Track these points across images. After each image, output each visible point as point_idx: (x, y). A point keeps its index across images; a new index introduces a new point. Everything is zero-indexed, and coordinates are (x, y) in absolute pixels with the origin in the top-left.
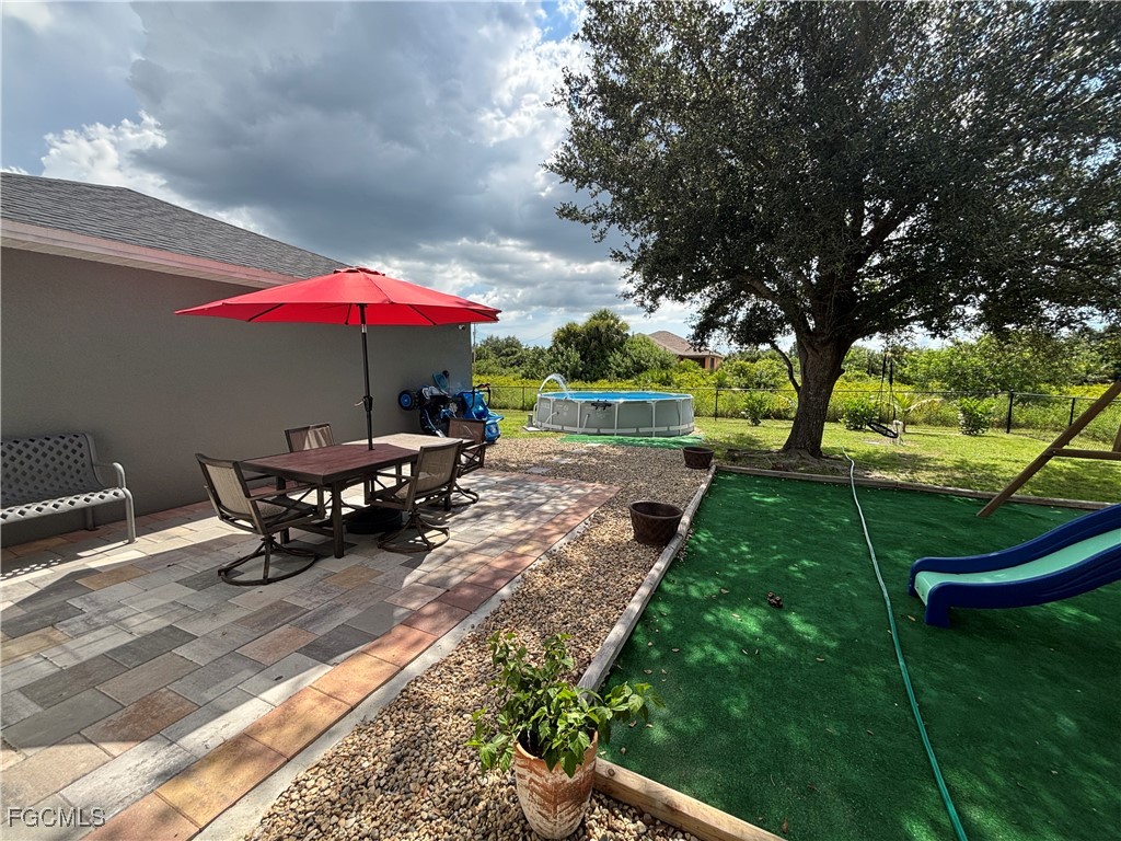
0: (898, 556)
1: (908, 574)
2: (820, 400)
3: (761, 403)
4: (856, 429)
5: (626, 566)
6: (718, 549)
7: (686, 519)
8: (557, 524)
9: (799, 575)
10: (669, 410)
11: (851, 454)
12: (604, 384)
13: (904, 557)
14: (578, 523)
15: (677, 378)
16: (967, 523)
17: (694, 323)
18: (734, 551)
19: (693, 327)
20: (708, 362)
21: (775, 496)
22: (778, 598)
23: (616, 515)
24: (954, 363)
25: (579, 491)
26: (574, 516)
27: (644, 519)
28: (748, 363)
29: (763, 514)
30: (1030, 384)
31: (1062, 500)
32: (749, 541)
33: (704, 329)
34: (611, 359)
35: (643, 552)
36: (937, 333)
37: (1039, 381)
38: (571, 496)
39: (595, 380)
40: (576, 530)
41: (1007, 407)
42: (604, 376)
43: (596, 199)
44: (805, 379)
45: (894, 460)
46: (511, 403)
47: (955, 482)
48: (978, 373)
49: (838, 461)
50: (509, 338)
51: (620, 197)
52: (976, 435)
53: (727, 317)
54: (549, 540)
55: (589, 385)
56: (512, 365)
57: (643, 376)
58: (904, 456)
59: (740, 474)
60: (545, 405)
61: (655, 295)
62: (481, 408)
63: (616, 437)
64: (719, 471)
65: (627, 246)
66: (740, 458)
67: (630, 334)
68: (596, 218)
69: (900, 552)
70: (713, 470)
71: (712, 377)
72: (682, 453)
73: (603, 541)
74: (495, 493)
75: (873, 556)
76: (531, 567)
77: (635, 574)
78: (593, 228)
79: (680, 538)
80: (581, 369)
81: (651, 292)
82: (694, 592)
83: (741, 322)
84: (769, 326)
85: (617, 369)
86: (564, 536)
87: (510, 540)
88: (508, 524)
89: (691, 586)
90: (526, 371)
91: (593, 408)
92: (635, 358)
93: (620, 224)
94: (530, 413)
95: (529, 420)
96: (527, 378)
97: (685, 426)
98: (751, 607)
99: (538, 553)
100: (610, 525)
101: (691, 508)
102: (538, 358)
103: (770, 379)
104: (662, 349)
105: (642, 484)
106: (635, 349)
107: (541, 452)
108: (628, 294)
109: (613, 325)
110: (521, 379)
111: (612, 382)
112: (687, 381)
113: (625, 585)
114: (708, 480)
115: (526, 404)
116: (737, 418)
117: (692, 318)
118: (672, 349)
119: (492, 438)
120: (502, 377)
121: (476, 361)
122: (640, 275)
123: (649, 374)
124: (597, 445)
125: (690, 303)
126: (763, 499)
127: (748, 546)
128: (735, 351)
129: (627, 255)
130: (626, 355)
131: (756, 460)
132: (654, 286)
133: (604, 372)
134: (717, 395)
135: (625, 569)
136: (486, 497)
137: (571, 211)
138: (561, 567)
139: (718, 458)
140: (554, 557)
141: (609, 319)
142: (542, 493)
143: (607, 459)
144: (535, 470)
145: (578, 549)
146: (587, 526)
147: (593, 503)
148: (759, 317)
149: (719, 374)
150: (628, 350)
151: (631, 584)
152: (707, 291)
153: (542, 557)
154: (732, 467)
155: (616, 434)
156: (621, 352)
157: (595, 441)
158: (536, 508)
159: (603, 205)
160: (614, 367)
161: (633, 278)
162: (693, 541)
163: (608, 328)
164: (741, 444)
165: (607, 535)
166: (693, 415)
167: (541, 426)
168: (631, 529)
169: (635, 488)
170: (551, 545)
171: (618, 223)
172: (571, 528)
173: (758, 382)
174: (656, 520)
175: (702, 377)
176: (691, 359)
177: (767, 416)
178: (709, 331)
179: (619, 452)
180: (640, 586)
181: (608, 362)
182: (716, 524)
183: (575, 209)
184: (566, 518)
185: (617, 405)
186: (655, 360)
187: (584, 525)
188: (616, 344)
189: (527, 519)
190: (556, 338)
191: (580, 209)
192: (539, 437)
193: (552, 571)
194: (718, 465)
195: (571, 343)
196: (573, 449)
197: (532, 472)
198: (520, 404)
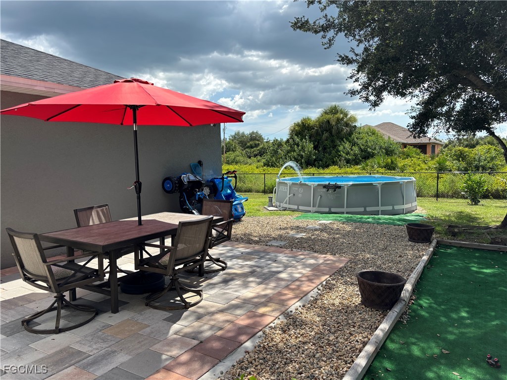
3: (480, 184)
5: (354, 327)
6: (439, 314)
7: (408, 287)
8: (293, 290)
10: (393, 191)
12: (334, 169)
14: (311, 289)
15: (401, 163)
17: (414, 114)
18: (454, 316)
19: (412, 118)
20: (429, 149)
21: (494, 268)
22: (496, 359)
23: (346, 283)
25: (312, 261)
26: (308, 283)
27: (370, 285)
28: (467, 149)
29: (484, 284)
32: (468, 307)
33: (422, 121)
34: (341, 148)
35: (369, 315)
38: (305, 266)
39: (327, 166)
40: (310, 295)
42: (334, 163)
43: (325, 12)
46: (254, 187)
50: (253, 133)
51: (345, 9)
53: (445, 109)
54: (285, 303)
55: (321, 171)
56: (255, 156)
57: (369, 162)
59: (460, 247)
60: (282, 188)
61: (378, 92)
62: (229, 191)
63: (345, 215)
64: (439, 245)
65: (352, 50)
66: (460, 233)
67: (358, 126)
68: (325, 29)
70: (434, 243)
71: (434, 162)
72: (405, 229)
73: (333, 305)
74: (240, 262)
76: (270, 325)
77: (362, 334)
78: (322, 37)
79: (404, 303)
80: (314, 157)
81: (375, 89)
82: (416, 351)
83: (458, 112)
84: (485, 114)
85: (346, 156)
86: (298, 301)
87: (253, 302)
88: (251, 289)
89: (414, 346)
90: (267, 160)
91: (325, 190)
92: (362, 147)
93: (346, 32)
94: (271, 195)
95: (269, 201)
96: (268, 166)
97: (409, 206)
98: (471, 366)
99: (276, 314)
100: (340, 291)
101: (414, 277)
102: (277, 149)
103: (488, 162)
104: (386, 138)
105: (369, 256)
106: (362, 138)
107: (279, 228)
108: (355, 92)
109: (343, 118)
110: (263, 167)
111: (342, 168)
112: (410, 166)
113: (353, 343)
114: (430, 253)
115: (266, 188)
116: (457, 198)
117: (412, 109)
118: (395, 138)
119: (238, 216)
120: (247, 165)
121: (226, 153)
122: (364, 75)
123: (375, 160)
124: (329, 222)
125: (410, 97)
126: (482, 270)
127: (467, 312)
128: (453, 138)
129: (352, 58)
130: (354, 144)
131: (475, 235)
132: (377, 84)
133: (335, 159)
134: (438, 178)
135: (353, 329)
136: (234, 265)
137: (304, 23)
138: (296, 326)
139: (439, 233)
140: (291, 317)
141: (338, 114)
142: (280, 262)
143: (337, 234)
144: (275, 243)
145: (312, 311)
146: (319, 292)
147: (325, 272)
148: (475, 107)
149: (440, 159)
150: (355, 139)
151: (358, 342)
152: (426, 85)
153: (280, 317)
154: (452, 241)
155: (345, 213)
156: (349, 142)
157: (327, 219)
158: (275, 275)
159: (332, 17)
160: (344, 155)
161: (358, 78)
162: (415, 307)
163: (338, 121)
164: (460, 221)
165: (337, 300)
166: (415, 195)
167: (280, 206)
168: (358, 294)
169: (362, 259)
170: (287, 307)
171: (344, 31)
172: (305, 293)
173: (476, 165)
174: (382, 287)
175: (424, 162)
176: (411, 146)
177: (486, 196)
178: (428, 121)
179: (348, 228)
180: (366, 344)
181: (338, 151)
182: (437, 292)
183: (307, 21)
184: (301, 285)
185: (346, 187)
186: (381, 148)
187: (317, 291)
188: (345, 135)
189: (267, 284)
190: (293, 131)
191: (311, 22)
192: (278, 215)
193: (289, 329)
194: (439, 239)
195: (306, 135)
196: (307, 225)
197: (272, 245)
198: (262, 188)
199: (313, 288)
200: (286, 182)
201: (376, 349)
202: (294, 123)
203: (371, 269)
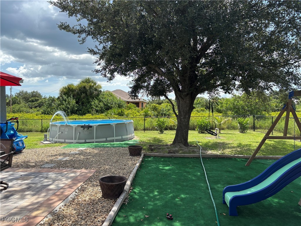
0: (218, 187)
1: (222, 195)
2: (186, 120)
3: (163, 123)
4: (202, 133)
5: (97, 212)
6: (144, 195)
7: (128, 183)
8: (58, 195)
9: (180, 202)
10: (121, 128)
11: (200, 144)
12: (88, 116)
13: (220, 187)
14: (71, 193)
15: (126, 112)
16: (242, 169)
17: (131, 86)
18: (151, 195)
19: (131, 88)
20: (140, 105)
21: (170, 166)
22: (171, 215)
23: (93, 186)
24: (235, 104)
25: (72, 175)
26: (69, 189)
27: (107, 185)
28: (157, 105)
29: (165, 175)
30: (259, 112)
31: (271, 156)
32: (158, 189)
33: (136, 89)
34: (93, 103)
35: (106, 203)
36: (227, 91)
37: (262, 111)
38: (68, 178)
39: (84, 114)
40: (70, 197)
41: (253, 121)
42: (89, 112)
43: (80, 22)
44: (179, 112)
45: (217, 145)
46: (34, 128)
47: (238, 153)
48: (243, 108)
49: (195, 147)
50: (34, 92)
51: (91, 23)
52: (244, 133)
53: (146, 84)
54: (52, 206)
55: (81, 117)
56: (36, 107)
57: (109, 111)
58: (220, 143)
59: (155, 157)
60: (54, 129)
61: (112, 72)
62: (12, 132)
63: (95, 144)
64: (145, 156)
65: (96, 47)
66: (154, 149)
67: (102, 91)
68: (80, 32)
69: (219, 185)
70: (142, 156)
71: (142, 112)
72: (128, 149)
73: (85, 201)
74: (19, 182)
75: (209, 188)
76: (40, 223)
77: (102, 216)
78: (78, 37)
79: (126, 192)
80: (76, 108)
81: (110, 70)
82: (132, 219)
83: (152, 86)
84: (164, 88)
85: (96, 108)
86: (62, 202)
87: (28, 209)
88: (27, 200)
89: (131, 217)
90: (44, 110)
91: (82, 129)
92: (105, 103)
93: (92, 36)
94: (45, 134)
95: (45, 137)
96: (44, 114)
97: (130, 136)
98: (159, 222)
99: (45, 214)
100: (90, 191)
101: (132, 176)
102: (51, 103)
103: (167, 112)
104: (118, 98)
105: (107, 167)
106: (105, 98)
107: (51, 155)
108: (98, 71)
109: (93, 86)
110: (41, 115)
111: (94, 115)
112: (131, 114)
113: (96, 223)
114: (140, 161)
115: (43, 129)
116: (154, 130)
117: (130, 83)
118: (123, 98)
119: (19, 149)
120: (29, 114)
121: (12, 105)
122: (104, 62)
123: (113, 111)
124: (84, 148)
125: (129, 76)
126: (164, 168)
127: (158, 192)
128: (150, 99)
129: (96, 51)
130: (100, 101)
131: (161, 149)
132: (111, 67)
133: (89, 110)
134: (145, 120)
135: (97, 214)
136: (14, 185)
137: (66, 27)
138: (59, 220)
139: (145, 150)
140: (56, 215)
141: (91, 83)
142: (50, 178)
143: (89, 156)
144: (46, 166)
145: (71, 207)
146: (76, 194)
147: (80, 181)
148: (159, 84)
149: (145, 110)
150: (101, 98)
151: (99, 222)
152: (136, 71)
153: (48, 216)
154: (151, 154)
155: (95, 142)
156: (98, 100)
157: (83, 146)
158: (46, 187)
159: (84, 26)
160: (95, 107)
161: (100, 63)
162: (132, 193)
163: (91, 87)
164: (155, 143)
165: (87, 197)
166: (133, 130)
167: (52, 140)
168: (100, 192)
169: (104, 169)
170: (54, 208)
171: (91, 35)
172: (67, 196)
173: (162, 113)
174: (113, 185)
175: (138, 111)
176: (132, 103)
177: (166, 129)
178: (138, 90)
179: (96, 151)
180: (104, 222)
181: (91, 105)
182: (143, 183)
183: (68, 26)
184: (64, 191)
185: (95, 126)
186: (115, 103)
187: (75, 193)
188: (95, 96)
189: (39, 195)
190: (62, 92)
191: (71, 26)
192: (51, 146)
193: (54, 223)
194: (145, 153)
195: (71, 95)
196: (70, 152)
197: (45, 167)
198: (40, 129)
199: (72, 192)
200: (56, 124)
201: (110, 223)
202: (63, 87)
203: (108, 175)
